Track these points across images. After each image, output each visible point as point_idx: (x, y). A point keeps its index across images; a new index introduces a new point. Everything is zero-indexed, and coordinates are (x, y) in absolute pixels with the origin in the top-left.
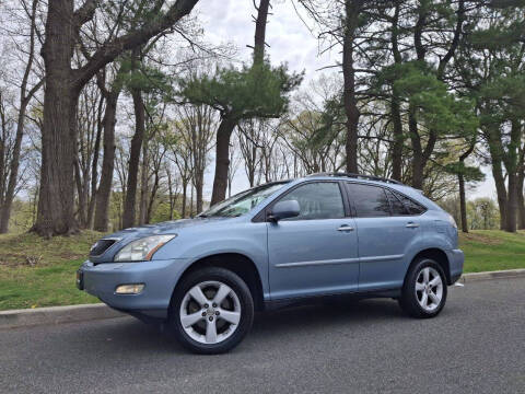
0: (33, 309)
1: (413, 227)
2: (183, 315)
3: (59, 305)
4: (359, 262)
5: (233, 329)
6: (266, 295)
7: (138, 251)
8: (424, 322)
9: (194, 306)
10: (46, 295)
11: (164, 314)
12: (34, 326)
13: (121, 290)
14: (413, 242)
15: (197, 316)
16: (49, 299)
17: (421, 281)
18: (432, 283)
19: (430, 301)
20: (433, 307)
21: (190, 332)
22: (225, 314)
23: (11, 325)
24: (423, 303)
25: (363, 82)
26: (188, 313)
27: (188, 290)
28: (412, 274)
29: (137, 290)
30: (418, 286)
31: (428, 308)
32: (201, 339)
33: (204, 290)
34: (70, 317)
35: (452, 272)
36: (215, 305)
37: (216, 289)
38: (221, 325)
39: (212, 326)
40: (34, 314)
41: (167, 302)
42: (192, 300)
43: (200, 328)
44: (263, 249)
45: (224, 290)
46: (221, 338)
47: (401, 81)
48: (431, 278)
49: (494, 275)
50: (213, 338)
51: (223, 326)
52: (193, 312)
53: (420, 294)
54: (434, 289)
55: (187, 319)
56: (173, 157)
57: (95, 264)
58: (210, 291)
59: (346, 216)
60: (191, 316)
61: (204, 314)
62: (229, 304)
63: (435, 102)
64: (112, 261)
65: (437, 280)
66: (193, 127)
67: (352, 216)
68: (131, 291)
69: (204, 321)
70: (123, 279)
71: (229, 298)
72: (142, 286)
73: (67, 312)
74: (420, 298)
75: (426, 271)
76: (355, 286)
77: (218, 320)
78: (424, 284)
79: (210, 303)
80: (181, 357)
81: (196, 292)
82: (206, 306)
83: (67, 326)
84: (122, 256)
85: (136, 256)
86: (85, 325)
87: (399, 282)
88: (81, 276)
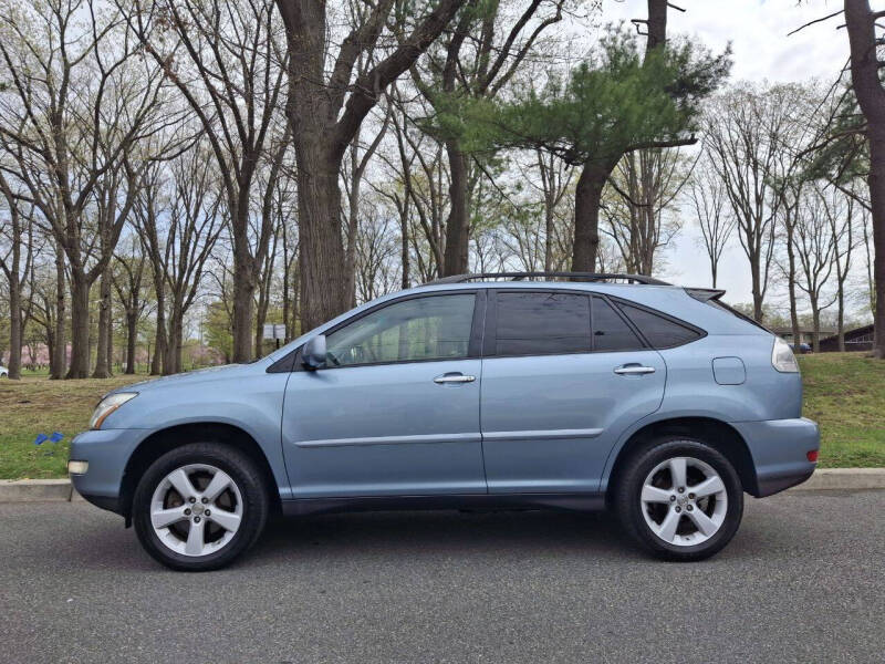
4: (481, 440)
5: (228, 538)
6: (283, 491)
9: (172, 498)
15: (177, 513)
17: (661, 483)
18: (699, 489)
19: (687, 527)
20: (696, 540)
21: (164, 534)
22: (218, 515)
24: (665, 530)
27: (166, 474)
29: (82, 469)
30: (652, 494)
31: (679, 542)
32: (179, 548)
33: (190, 477)
36: (205, 500)
37: (209, 477)
38: (213, 530)
39: (197, 530)
41: (115, 488)
42: (173, 491)
44: (273, 417)
45: (221, 480)
46: (210, 549)
48: (695, 480)
52: (173, 506)
53: (658, 510)
58: (201, 479)
61: (187, 512)
65: (714, 483)
68: (77, 469)
69: (188, 522)
71: (227, 492)
74: (658, 520)
75: (678, 464)
76: (481, 484)
77: (207, 523)
78: (672, 492)
79: (198, 496)
81: (180, 477)
82: (192, 500)
87: (599, 483)
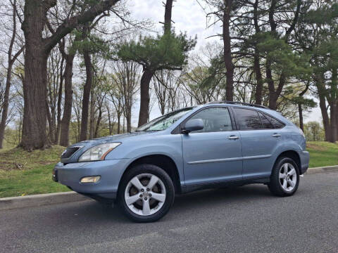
0: (23, 197)
1: (277, 137)
2: (127, 197)
3: (41, 193)
4: (242, 160)
5: (161, 205)
6: (182, 183)
7: (95, 154)
8: (286, 199)
9: (134, 190)
10: (31, 187)
11: (114, 196)
12: (24, 208)
13: (85, 180)
14: (277, 147)
15: (136, 197)
16: (33, 190)
17: (282, 172)
18: (290, 173)
19: (288, 185)
20: (291, 189)
21: (132, 208)
22: (155, 195)
23: (8, 207)
24: (284, 186)
25: (236, 46)
26: (130, 195)
27: (130, 180)
28: (277, 168)
29: (96, 180)
30: (281, 175)
31: (287, 190)
32: (140, 213)
33: (141, 180)
34: (49, 201)
35: (302, 166)
36: (148, 190)
37: (149, 179)
38: (152, 203)
39: (146, 204)
40: (23, 200)
41: (116, 188)
42: (133, 187)
43: (138, 205)
44: (180, 152)
45: (154, 180)
46: (153, 212)
47: (261, 44)
48: (289, 170)
49: (326, 169)
50: (148, 211)
51: (154, 204)
52: (134, 195)
53: (282, 180)
54: (291, 177)
55: (129, 200)
56: (110, 98)
57: (65, 164)
58: (145, 180)
59: (233, 130)
60: (132, 197)
61: (141, 196)
62: (158, 189)
63: (283, 57)
64: (77, 161)
65: (293, 171)
66: (124, 78)
67: (237, 130)
68: (91, 181)
69: (141, 200)
70: (85, 173)
71: (157, 185)
72: (99, 178)
73: (46, 198)
74: (282, 184)
75: (286, 165)
76: (240, 176)
77: (150, 200)
78: (284, 174)
79: (145, 188)
80: (126, 225)
81: (135, 181)
82: (142, 190)
83: (46, 207)
84: (84, 158)
85: (93, 158)
86: (59, 206)
87: (269, 173)
88: (56, 172)
